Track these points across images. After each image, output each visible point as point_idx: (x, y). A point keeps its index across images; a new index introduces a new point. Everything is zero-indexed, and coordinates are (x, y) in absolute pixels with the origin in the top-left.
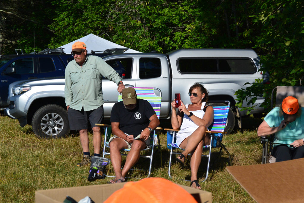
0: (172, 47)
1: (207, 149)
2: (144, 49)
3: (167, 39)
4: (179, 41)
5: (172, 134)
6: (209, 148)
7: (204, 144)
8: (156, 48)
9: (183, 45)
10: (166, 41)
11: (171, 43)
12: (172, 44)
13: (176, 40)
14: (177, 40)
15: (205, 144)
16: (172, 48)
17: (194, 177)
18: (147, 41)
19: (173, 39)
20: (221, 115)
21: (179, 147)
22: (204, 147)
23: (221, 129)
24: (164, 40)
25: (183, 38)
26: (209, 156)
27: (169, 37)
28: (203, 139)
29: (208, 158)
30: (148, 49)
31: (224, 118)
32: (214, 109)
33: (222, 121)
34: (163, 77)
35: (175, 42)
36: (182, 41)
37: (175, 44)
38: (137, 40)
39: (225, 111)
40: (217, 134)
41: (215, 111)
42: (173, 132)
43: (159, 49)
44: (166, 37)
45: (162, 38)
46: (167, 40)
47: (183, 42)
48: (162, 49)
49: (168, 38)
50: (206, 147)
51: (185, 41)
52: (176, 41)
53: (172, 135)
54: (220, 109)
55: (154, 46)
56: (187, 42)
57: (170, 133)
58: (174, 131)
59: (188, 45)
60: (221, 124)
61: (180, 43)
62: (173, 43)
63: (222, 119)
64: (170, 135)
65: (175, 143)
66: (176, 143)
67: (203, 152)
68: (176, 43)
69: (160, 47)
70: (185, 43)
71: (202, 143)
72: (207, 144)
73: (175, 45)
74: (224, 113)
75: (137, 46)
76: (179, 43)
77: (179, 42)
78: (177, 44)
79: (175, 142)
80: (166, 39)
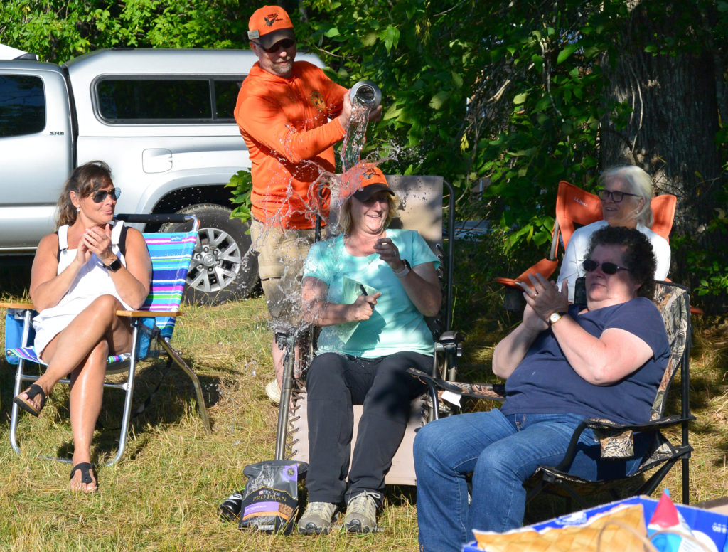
0: (117, 38)
1: (122, 366)
2: (35, 44)
3: (101, 15)
4: (136, 22)
5: (21, 318)
6: (127, 363)
7: (112, 351)
8: (73, 42)
9: (149, 32)
10: (100, 20)
11: (114, 27)
12: (118, 32)
13: (128, 19)
14: (131, 18)
15: (116, 349)
16: (117, 41)
17: (82, 454)
18: (44, 21)
19: (121, 16)
20: (172, 260)
21: (41, 358)
22: (112, 359)
23: (170, 303)
24: (94, 20)
25: (148, 15)
26: (128, 388)
27: (109, 10)
28: (107, 335)
29: (125, 392)
30: (47, 44)
31: (178, 267)
32: (147, 242)
33: (174, 278)
34: (52, 133)
35: (125, 24)
36: (147, 20)
37: (124, 29)
38: (15, 18)
39: (184, 246)
40: (152, 320)
41: (150, 248)
42: (23, 314)
43: (79, 43)
44: (100, 10)
45: (87, 14)
46: (103, 19)
47: (147, 25)
48: (88, 43)
49: (107, 13)
50: (119, 361)
51: (156, 21)
52: (131, 21)
53: (21, 322)
54: (169, 241)
55: (66, 34)
56: (158, 26)
57: (13, 316)
58: (26, 310)
59: (164, 34)
60: (171, 285)
61: (139, 28)
62: (120, 28)
63: (174, 272)
64: (14, 321)
65: (31, 347)
66: (33, 344)
67: (106, 374)
68: (127, 28)
69: (82, 37)
70: (156, 29)
71: (100, 348)
72: (121, 350)
73: (126, 32)
74: (179, 252)
75: (15, 36)
76: (137, 28)
77: (140, 24)
78: (130, 29)
79: (31, 342)
80: (99, 16)
